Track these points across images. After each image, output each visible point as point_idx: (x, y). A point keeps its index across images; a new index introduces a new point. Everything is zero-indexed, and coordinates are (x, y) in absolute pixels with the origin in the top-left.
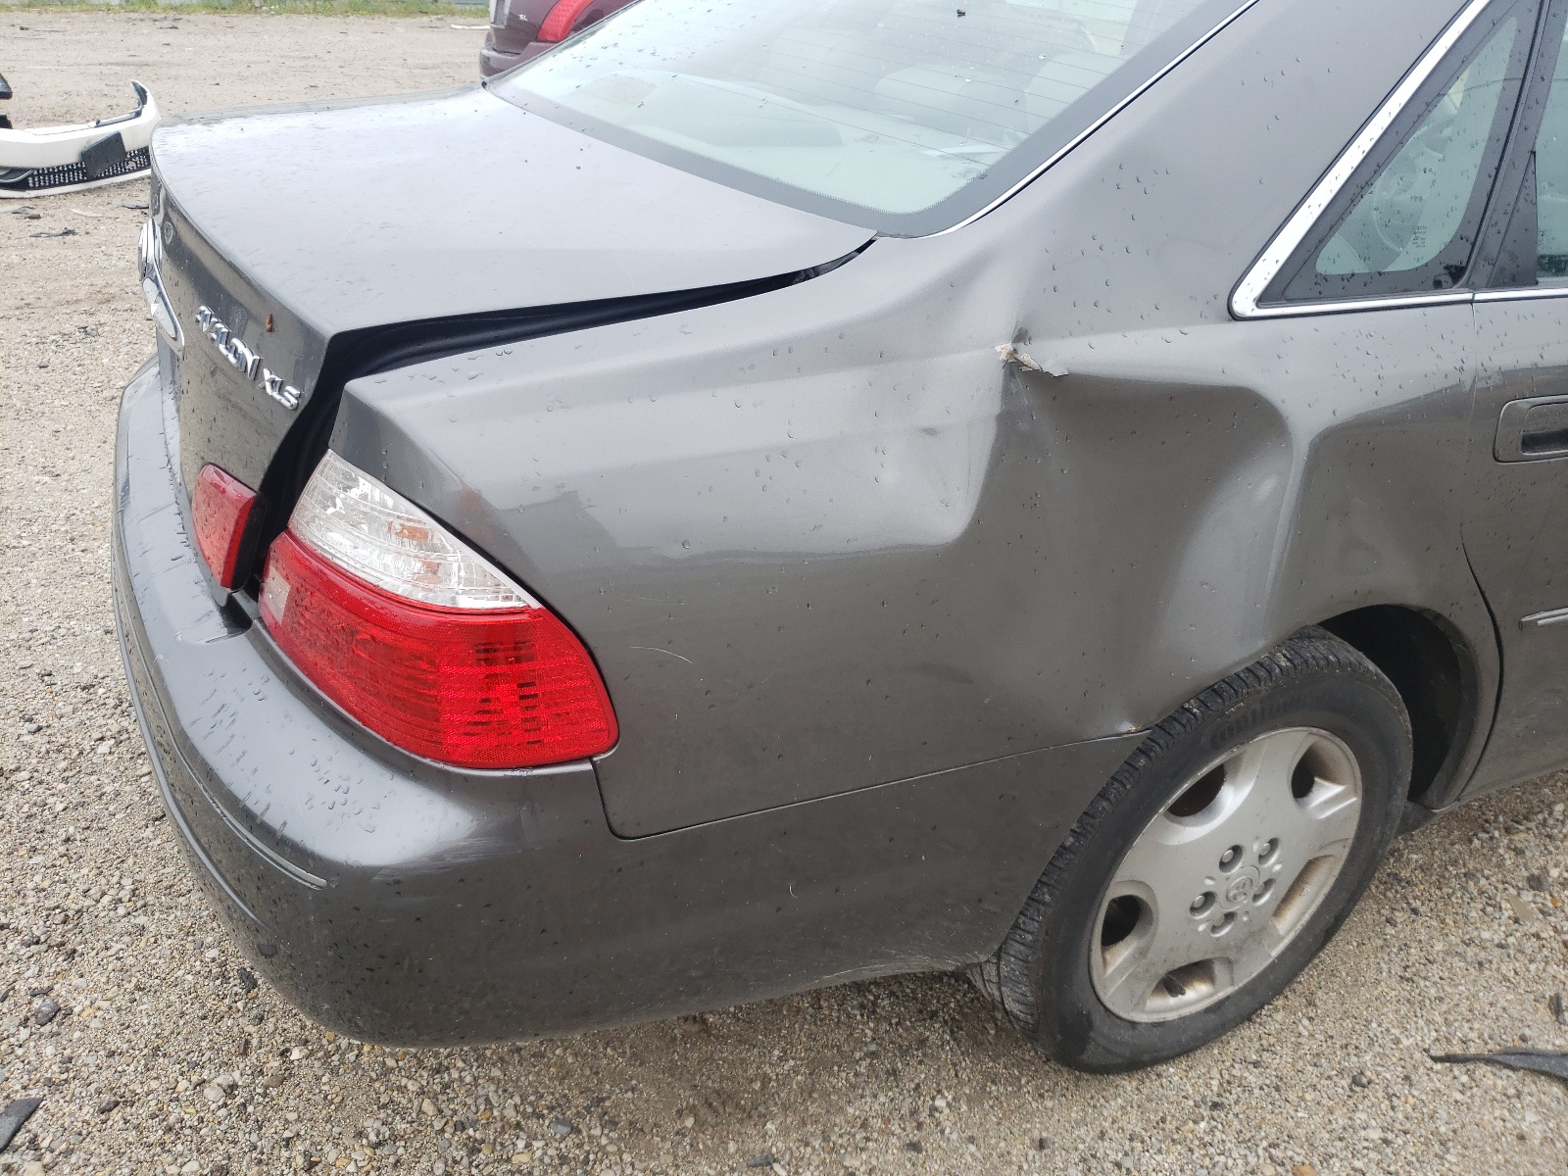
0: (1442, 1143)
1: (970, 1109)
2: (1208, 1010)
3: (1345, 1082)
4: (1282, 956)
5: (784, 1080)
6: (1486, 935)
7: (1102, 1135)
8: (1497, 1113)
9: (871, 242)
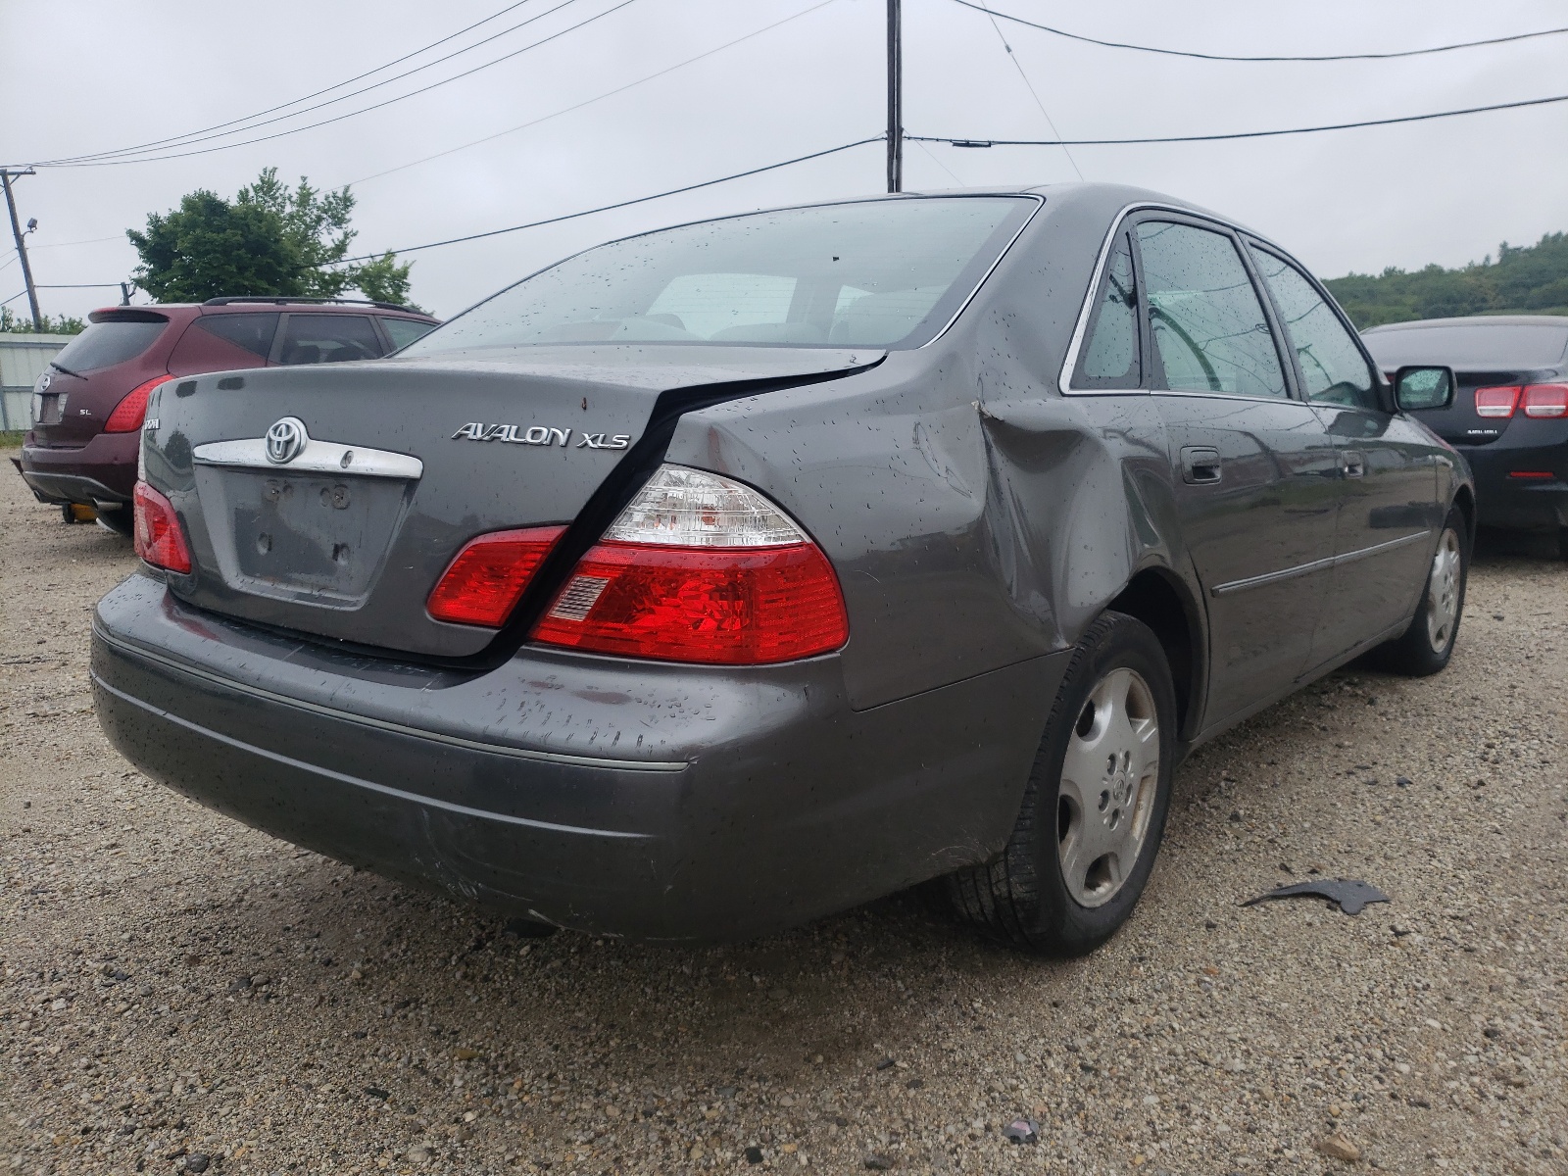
0: (1271, 939)
1: (998, 1002)
2: (1113, 900)
3: (1204, 929)
4: (1140, 855)
5: (865, 1024)
6: (1227, 847)
7: (1088, 989)
8: (1290, 919)
9: (884, 358)
